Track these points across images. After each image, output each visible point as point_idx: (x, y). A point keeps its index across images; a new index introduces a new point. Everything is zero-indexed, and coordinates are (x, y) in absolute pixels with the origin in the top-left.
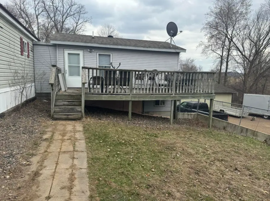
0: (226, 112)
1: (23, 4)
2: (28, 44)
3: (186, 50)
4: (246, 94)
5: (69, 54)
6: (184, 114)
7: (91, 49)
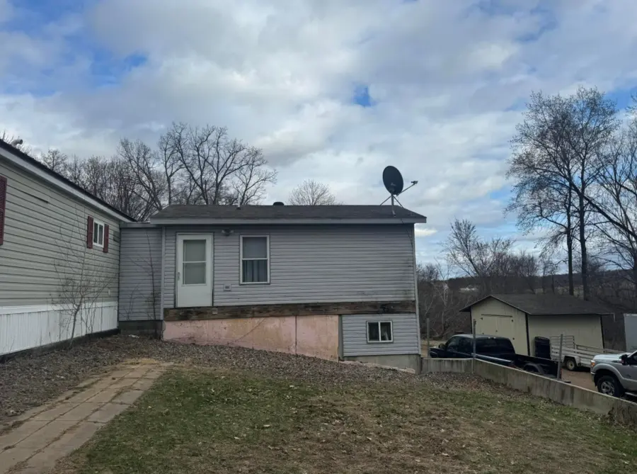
0: (582, 362)
1: (144, 157)
2: (107, 228)
3: (426, 218)
4: (628, 315)
5: (185, 241)
6: (440, 361)
7: (228, 230)
